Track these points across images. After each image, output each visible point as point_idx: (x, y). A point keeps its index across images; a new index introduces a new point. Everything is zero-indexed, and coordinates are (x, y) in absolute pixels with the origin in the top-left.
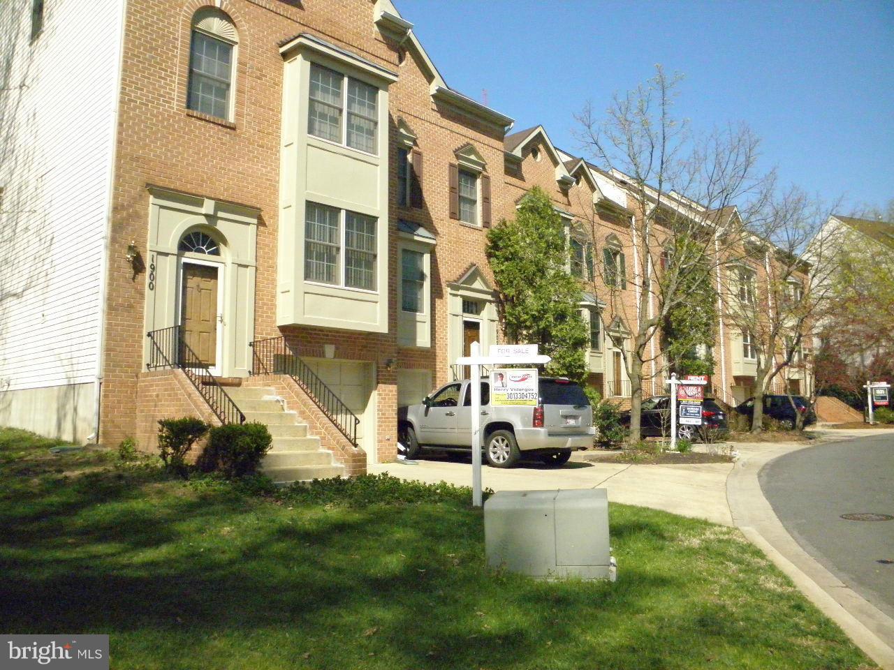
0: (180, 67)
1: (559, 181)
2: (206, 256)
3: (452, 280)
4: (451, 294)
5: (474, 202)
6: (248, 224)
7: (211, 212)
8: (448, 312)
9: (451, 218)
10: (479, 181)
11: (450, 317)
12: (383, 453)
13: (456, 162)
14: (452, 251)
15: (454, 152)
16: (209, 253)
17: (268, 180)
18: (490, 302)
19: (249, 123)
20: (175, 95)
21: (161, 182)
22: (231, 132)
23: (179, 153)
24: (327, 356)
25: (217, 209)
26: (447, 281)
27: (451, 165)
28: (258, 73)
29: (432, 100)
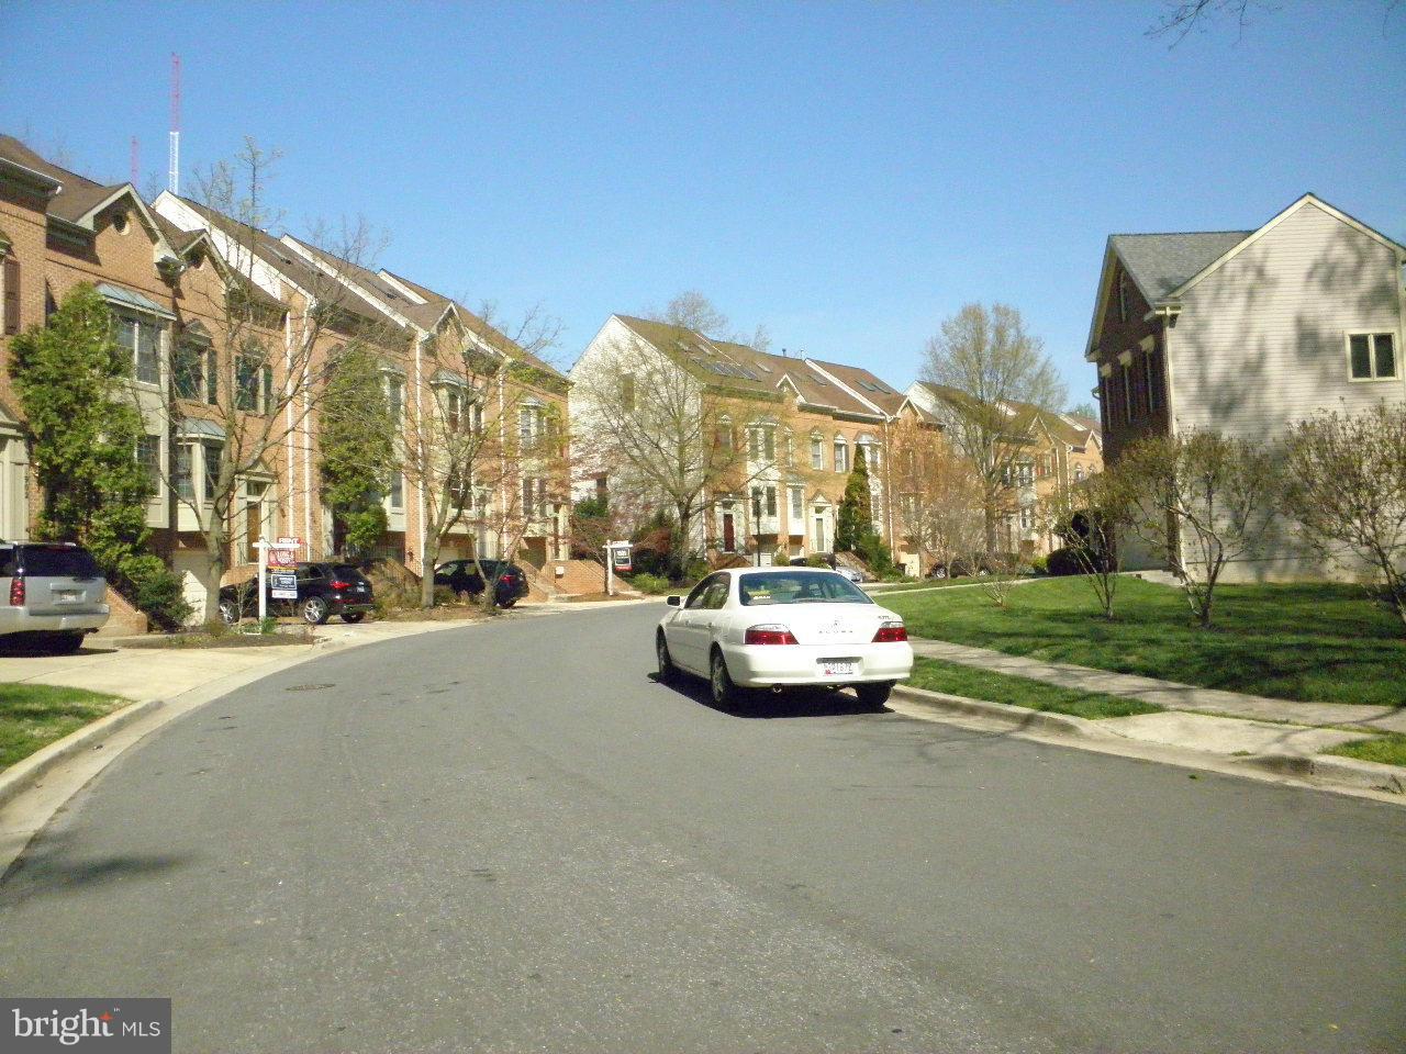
1: (158, 264)
18: (15, 438)
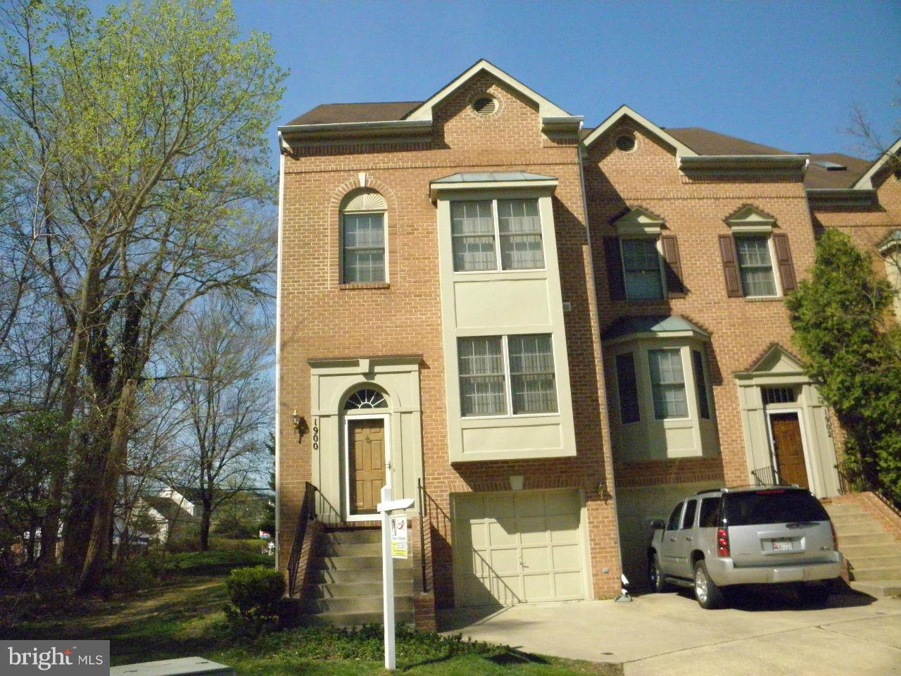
0: (331, 251)
2: (374, 410)
3: (742, 368)
4: (741, 386)
5: (769, 269)
6: (410, 372)
7: (367, 371)
8: (741, 407)
9: (729, 297)
10: (770, 243)
11: (743, 415)
12: (600, 588)
13: (729, 231)
14: (736, 336)
15: (724, 221)
16: (376, 407)
17: (429, 325)
18: (809, 384)
19: (404, 278)
20: (328, 277)
21: (320, 354)
22: (387, 292)
23: (336, 325)
24: (514, 488)
25: (372, 365)
26: (732, 372)
27: (721, 237)
28: (410, 229)
29: (681, 173)
